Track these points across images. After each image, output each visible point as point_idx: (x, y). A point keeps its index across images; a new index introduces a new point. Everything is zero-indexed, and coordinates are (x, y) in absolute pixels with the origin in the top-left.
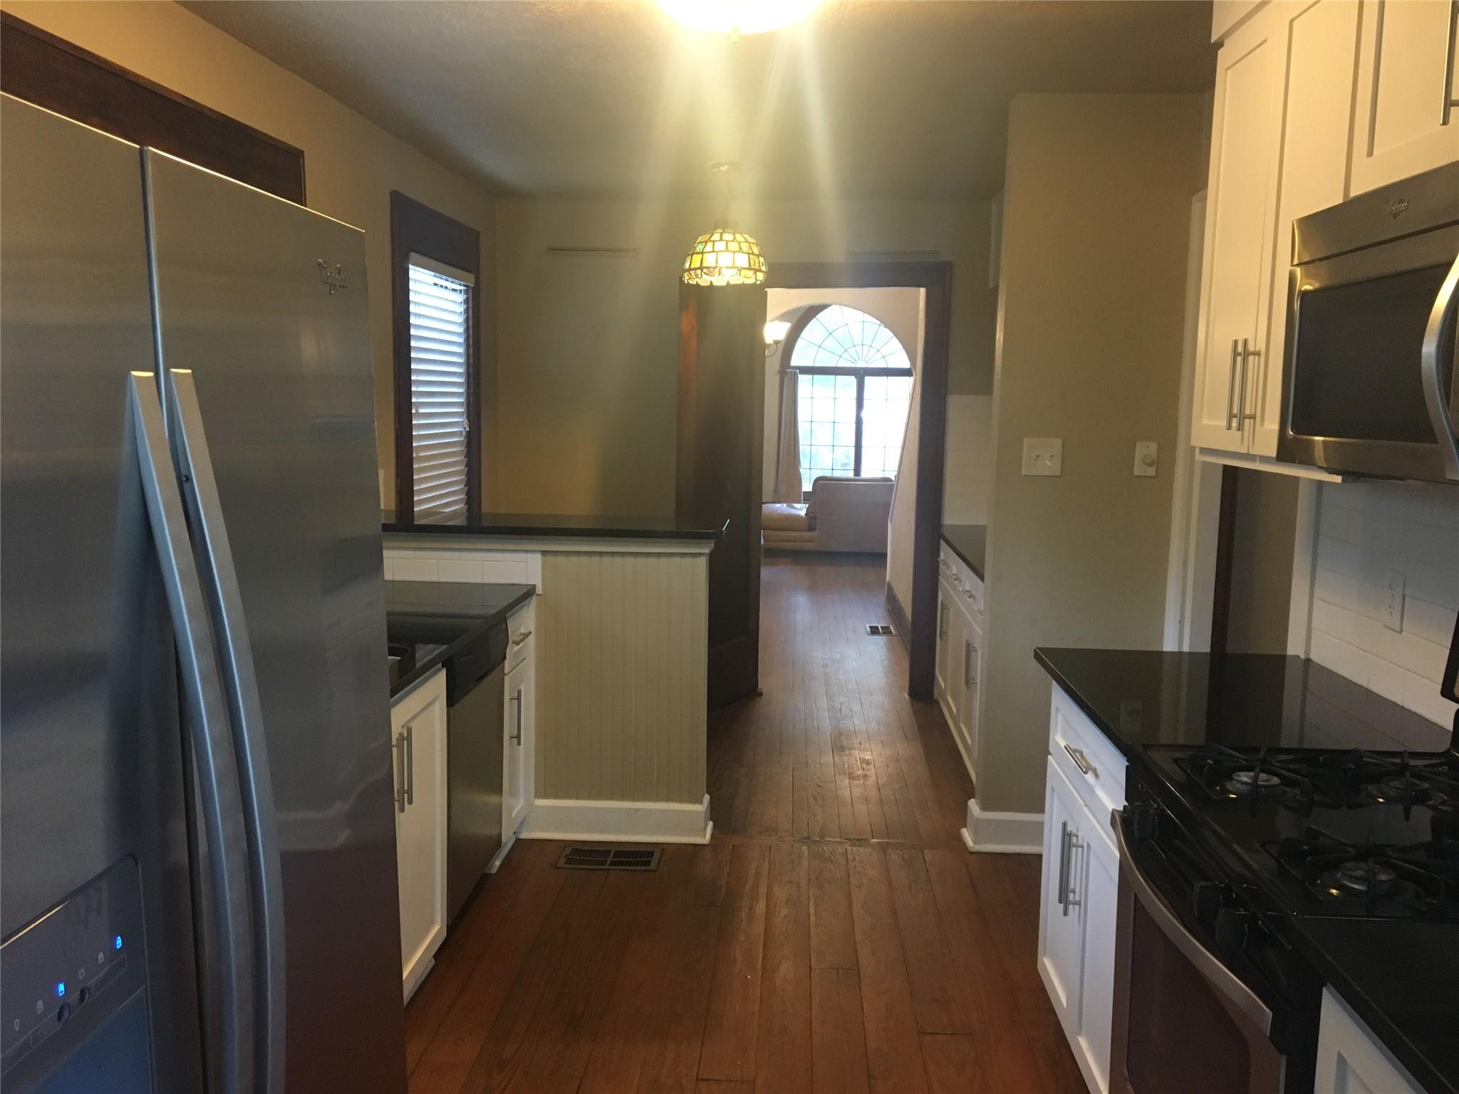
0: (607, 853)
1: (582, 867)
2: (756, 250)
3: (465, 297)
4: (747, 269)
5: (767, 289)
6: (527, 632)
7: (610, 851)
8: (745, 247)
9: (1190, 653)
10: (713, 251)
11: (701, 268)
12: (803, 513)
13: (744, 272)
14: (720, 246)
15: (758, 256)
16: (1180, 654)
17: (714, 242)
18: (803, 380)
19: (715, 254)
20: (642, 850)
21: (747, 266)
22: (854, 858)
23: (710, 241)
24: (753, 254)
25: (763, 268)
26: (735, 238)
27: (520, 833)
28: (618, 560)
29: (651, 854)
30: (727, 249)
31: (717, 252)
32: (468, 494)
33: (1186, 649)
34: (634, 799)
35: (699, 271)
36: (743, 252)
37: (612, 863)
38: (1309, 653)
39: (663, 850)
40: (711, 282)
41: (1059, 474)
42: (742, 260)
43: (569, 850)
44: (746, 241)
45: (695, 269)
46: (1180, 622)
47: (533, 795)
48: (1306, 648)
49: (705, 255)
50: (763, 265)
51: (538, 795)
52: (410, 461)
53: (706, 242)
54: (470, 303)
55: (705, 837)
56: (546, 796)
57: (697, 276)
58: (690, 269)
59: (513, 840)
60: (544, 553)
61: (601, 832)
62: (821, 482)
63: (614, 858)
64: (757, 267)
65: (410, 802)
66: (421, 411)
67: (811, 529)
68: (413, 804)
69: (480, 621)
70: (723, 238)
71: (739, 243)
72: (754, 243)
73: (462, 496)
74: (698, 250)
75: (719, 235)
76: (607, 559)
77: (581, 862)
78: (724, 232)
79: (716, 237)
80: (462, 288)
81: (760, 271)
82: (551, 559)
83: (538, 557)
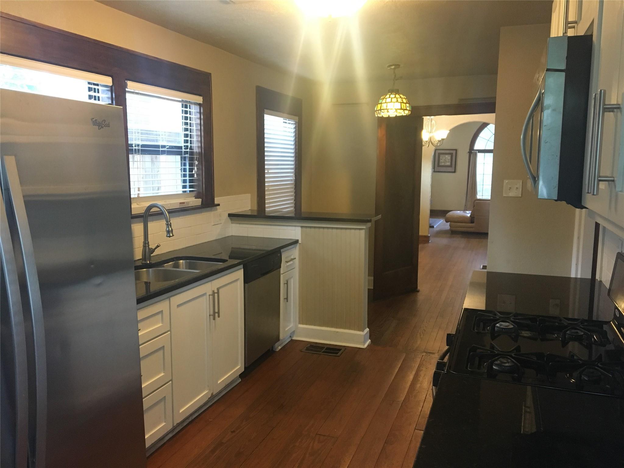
0: (323, 348)
1: (311, 352)
2: (405, 101)
3: (295, 126)
4: (400, 109)
5: (423, 117)
6: (294, 258)
7: (325, 347)
8: (400, 100)
9: (580, 278)
10: (386, 102)
11: (381, 110)
12: (469, 215)
13: (399, 111)
14: (389, 100)
15: (406, 103)
16: (576, 279)
17: (386, 98)
18: (480, 156)
19: (386, 103)
20: (337, 348)
21: (400, 108)
22: (424, 360)
23: (385, 98)
24: (403, 103)
25: (408, 109)
26: (395, 97)
27: (293, 337)
28: (330, 230)
29: (340, 350)
30: (391, 102)
31: (387, 103)
32: (295, 204)
33: (579, 276)
34: (337, 328)
35: (380, 111)
36: (398, 102)
37: (323, 352)
38: (601, 278)
39: (346, 349)
40: (389, 116)
41: (520, 196)
42: (398, 106)
43: (309, 345)
44: (400, 97)
45: (378, 110)
46: (576, 264)
47: (298, 323)
48: (600, 276)
49: (382, 104)
50: (408, 107)
51: (300, 323)
52: (264, 191)
53: (383, 99)
54: (297, 128)
55: (364, 345)
56: (303, 324)
57: (379, 113)
58: (377, 111)
59: (289, 340)
60: (302, 227)
61: (324, 339)
62: (477, 201)
63: (325, 350)
64: (405, 108)
65: (219, 316)
66: (270, 171)
67: (472, 222)
68: (220, 318)
69: (264, 252)
70: (390, 97)
71: (397, 98)
72: (404, 98)
73: (293, 205)
74: (380, 102)
75: (389, 95)
76: (326, 230)
77: (312, 350)
78: (391, 94)
79: (388, 96)
80: (293, 122)
81: (406, 110)
82: (304, 229)
83: (300, 228)
